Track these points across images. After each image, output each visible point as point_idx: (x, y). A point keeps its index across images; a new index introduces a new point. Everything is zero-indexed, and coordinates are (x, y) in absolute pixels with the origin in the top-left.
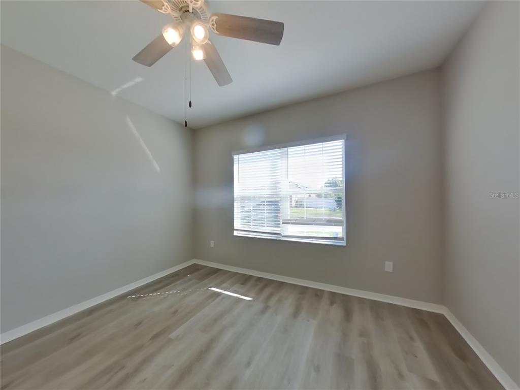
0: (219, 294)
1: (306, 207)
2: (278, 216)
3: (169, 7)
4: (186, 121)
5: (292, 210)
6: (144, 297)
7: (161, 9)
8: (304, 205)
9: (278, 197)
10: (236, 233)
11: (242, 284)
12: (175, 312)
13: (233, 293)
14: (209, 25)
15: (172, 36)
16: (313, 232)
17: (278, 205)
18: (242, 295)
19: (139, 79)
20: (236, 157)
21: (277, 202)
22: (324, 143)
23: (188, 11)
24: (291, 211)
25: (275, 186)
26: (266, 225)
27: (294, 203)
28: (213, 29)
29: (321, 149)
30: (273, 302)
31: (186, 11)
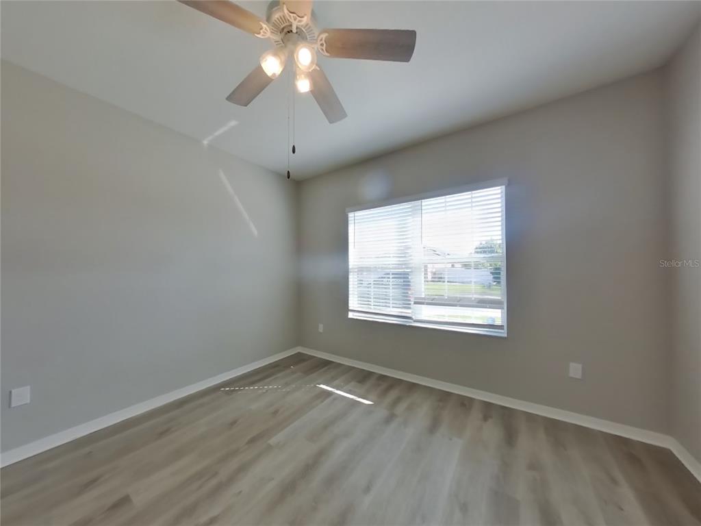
0: (329, 394)
1: (448, 282)
2: (407, 293)
3: (268, 29)
4: (288, 172)
5: (427, 285)
6: (239, 390)
7: (259, 33)
8: (444, 278)
9: (407, 268)
10: (351, 315)
11: (360, 382)
12: (275, 412)
13: (348, 393)
14: (318, 46)
15: (272, 66)
16: (457, 317)
17: (408, 278)
18: (359, 397)
19: (233, 123)
20: (351, 215)
21: (407, 274)
22: (474, 192)
23: (291, 31)
24: (426, 287)
25: (404, 252)
26: (391, 305)
27: (430, 276)
28: (323, 50)
29: (470, 201)
30: (401, 408)
31: (289, 32)
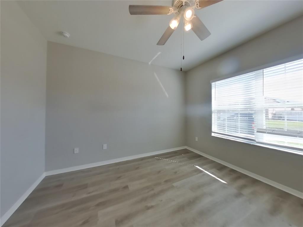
1: (287, 120)
2: (252, 125)
3: (172, 9)
4: (181, 68)
5: (268, 121)
7: (169, 13)
8: (284, 117)
9: (252, 111)
10: (213, 134)
11: (218, 170)
12: (176, 173)
13: (212, 174)
14: (195, 6)
15: (174, 24)
17: (252, 117)
18: (218, 178)
19: (159, 53)
20: (213, 84)
21: (252, 114)
23: (182, 5)
24: (267, 122)
25: (249, 101)
26: (239, 132)
27: (270, 116)
28: (197, 7)
30: (247, 191)
31: (181, 6)
